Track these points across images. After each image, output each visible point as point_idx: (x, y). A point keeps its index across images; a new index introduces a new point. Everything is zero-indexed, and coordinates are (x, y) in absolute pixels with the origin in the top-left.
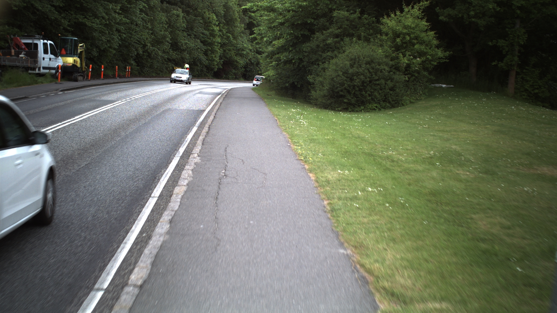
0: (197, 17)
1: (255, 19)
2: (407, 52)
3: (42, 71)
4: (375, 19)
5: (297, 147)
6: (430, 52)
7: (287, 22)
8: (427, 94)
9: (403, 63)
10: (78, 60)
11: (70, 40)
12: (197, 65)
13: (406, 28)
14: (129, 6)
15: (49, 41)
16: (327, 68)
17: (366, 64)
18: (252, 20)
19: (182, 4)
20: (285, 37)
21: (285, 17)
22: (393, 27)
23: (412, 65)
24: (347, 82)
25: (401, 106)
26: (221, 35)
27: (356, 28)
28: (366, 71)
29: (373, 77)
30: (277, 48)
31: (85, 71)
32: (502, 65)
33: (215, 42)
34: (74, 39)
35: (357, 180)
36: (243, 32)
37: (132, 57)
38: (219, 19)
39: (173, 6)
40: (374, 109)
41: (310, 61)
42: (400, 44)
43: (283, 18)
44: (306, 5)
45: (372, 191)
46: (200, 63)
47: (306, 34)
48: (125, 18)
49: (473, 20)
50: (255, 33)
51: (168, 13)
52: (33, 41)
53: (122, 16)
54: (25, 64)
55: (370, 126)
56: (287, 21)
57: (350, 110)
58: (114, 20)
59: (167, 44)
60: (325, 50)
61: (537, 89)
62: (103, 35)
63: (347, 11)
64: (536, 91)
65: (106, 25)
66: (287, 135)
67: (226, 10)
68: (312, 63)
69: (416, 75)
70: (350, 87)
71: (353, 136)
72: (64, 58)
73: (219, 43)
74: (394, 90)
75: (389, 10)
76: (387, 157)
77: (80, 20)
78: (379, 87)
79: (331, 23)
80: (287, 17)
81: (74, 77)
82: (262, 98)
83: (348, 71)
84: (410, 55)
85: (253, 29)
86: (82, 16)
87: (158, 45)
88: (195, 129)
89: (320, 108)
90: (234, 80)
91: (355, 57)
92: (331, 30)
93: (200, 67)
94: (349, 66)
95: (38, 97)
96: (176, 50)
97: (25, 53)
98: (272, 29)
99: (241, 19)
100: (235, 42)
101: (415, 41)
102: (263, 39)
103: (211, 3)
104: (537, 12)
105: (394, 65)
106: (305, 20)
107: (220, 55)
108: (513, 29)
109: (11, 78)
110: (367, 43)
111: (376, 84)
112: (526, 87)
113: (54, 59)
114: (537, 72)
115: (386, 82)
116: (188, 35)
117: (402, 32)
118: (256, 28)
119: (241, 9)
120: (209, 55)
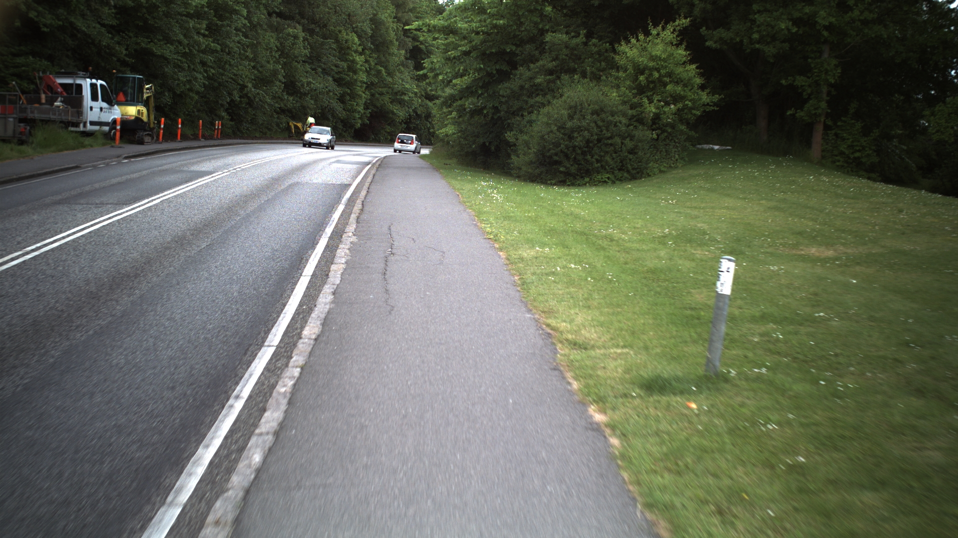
0: (326, 39)
1: (424, 43)
2: (655, 96)
3: (89, 127)
4: (610, 45)
5: (486, 226)
6: (691, 96)
7: (474, 50)
8: (687, 159)
9: (649, 113)
10: (144, 109)
11: (131, 79)
12: (328, 119)
13: (653, 60)
14: (220, 23)
15: (99, 81)
16: (535, 121)
17: (592, 114)
19: (303, 18)
20: (471, 74)
21: (471, 42)
22: (634, 59)
23: (662, 116)
24: (564, 141)
25: (645, 177)
26: (366, 69)
27: (580, 59)
28: (593, 125)
29: (603, 133)
30: (459, 91)
31: (154, 128)
32: (803, 115)
33: (356, 80)
34: (138, 78)
35: (559, 258)
36: (403, 65)
37: (222, 105)
38: (362, 42)
39: (288, 22)
40: (605, 182)
41: (510, 111)
42: (644, 84)
43: (468, 45)
44: (504, 24)
45: (575, 268)
46: (333, 116)
47: (505, 70)
48: (215, 43)
49: (757, 46)
50: (424, 68)
51: (280, 33)
52: (74, 81)
53: (210, 39)
54: (64, 118)
55: (592, 202)
56: (474, 48)
57: (569, 183)
58: (197, 45)
59: (278, 83)
60: (533, 93)
61: (859, 151)
62: (180, 71)
63: (567, 33)
64: (857, 154)
65: (184, 55)
66: (473, 212)
67: (375, 27)
68: (513, 114)
69: (670, 130)
70: (568, 149)
71: (564, 213)
72: (123, 108)
73: (364, 83)
74: (636, 153)
75: (628, 33)
76: (606, 236)
77: (143, 45)
78: (612, 148)
79: (542, 52)
80: (474, 43)
81: (138, 137)
82: (437, 169)
83: (566, 125)
84: (659, 101)
85: (422, 62)
86: (146, 40)
87: (264, 86)
88: (341, 208)
89: (525, 180)
90: (389, 144)
91: (577, 103)
92: (541, 63)
93: (333, 121)
94: (566, 117)
95: (95, 167)
96: (292, 94)
97: (62, 99)
98: (452, 61)
99: (400, 42)
100: (390, 80)
101: (667, 79)
102: (438, 77)
103: (349, 15)
104: (855, 33)
105: (635, 116)
106: (502, 47)
107: (366, 102)
108: (819, 60)
109: (45, 139)
110: (595, 83)
111: (608, 145)
112: (842, 149)
113: (107, 108)
114: (859, 125)
115: (623, 141)
116: (311, 68)
117: (647, 66)
118: (426, 60)
119: (400, 26)
120: (346, 102)
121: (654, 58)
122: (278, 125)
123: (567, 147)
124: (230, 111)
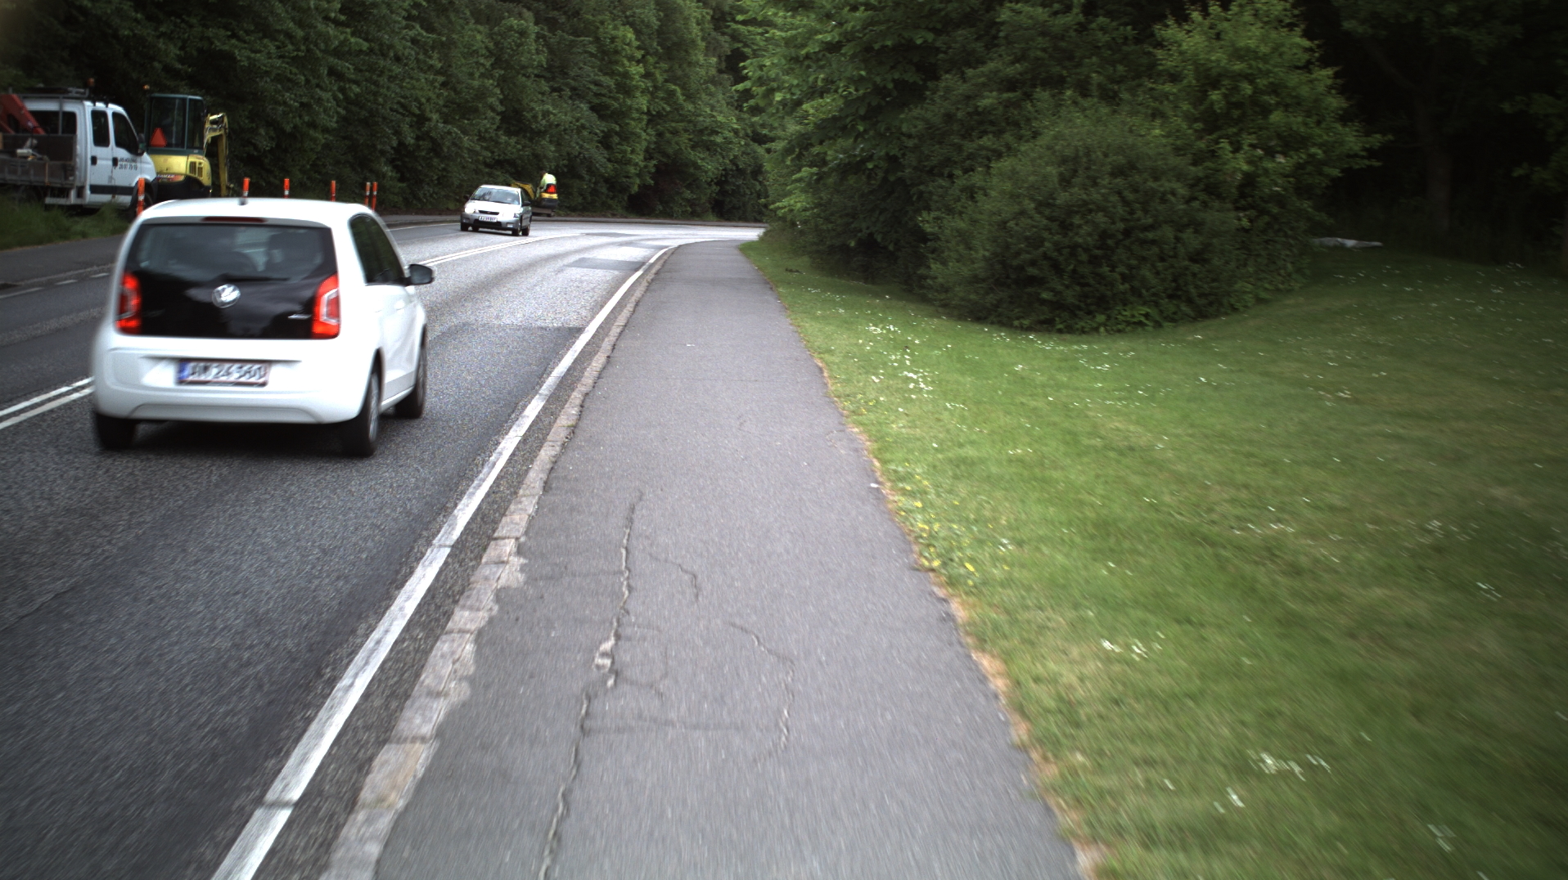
0: (579, 36)
1: (749, 42)
2: (1243, 136)
3: (89, 197)
4: (1134, 29)
5: (910, 503)
6: (1320, 136)
7: (849, 41)
8: (1308, 272)
9: (1234, 172)
10: (204, 162)
11: (177, 101)
12: (581, 178)
13: (1241, 58)
15: (110, 106)
16: (982, 188)
17: (1113, 175)
18: (740, 45)
20: (840, 91)
21: (841, 24)
22: (1197, 55)
23: (1262, 178)
24: (1051, 233)
25: (1226, 314)
26: (647, 88)
27: (1071, 58)
28: (1114, 198)
29: (1135, 216)
30: (814, 126)
32: (1545, 177)
33: (630, 108)
34: (190, 100)
35: (1194, 697)
36: (713, 81)
37: (383, 153)
38: (643, 42)
39: (510, 6)
40: (1140, 324)
41: (925, 166)
42: (1220, 108)
43: (837, 30)
45: (1282, 776)
46: (589, 171)
47: (911, 81)
48: (358, 36)
49: (1454, 30)
50: (746, 78)
51: (495, 26)
52: (61, 106)
53: (348, 30)
54: (33, 178)
56: (849, 37)
57: (1061, 326)
58: (323, 41)
59: (490, 114)
60: (973, 129)
62: (288, 90)
65: (297, 59)
66: (863, 437)
67: (666, 15)
68: (931, 172)
69: (1275, 210)
70: (1060, 251)
71: (1107, 444)
72: (161, 159)
73: (644, 113)
74: (1205, 261)
76: (1272, 552)
77: (218, 44)
78: (1155, 249)
79: (992, 43)
80: (849, 26)
83: (1054, 199)
84: (1253, 146)
85: (742, 64)
86: (222, 32)
87: (465, 118)
89: (961, 318)
90: (689, 220)
91: (1077, 150)
92: (990, 66)
93: (590, 181)
94: (1056, 180)
96: (516, 134)
97: (35, 142)
98: (801, 63)
99: (709, 43)
100: (690, 107)
101: (1271, 100)
102: (773, 95)
105: (1203, 180)
106: (906, 36)
107: (648, 147)
110: (1109, 107)
111: (1146, 242)
113: (127, 160)
115: (1180, 235)
116: (551, 88)
117: (1226, 70)
118: (749, 61)
119: (707, 13)
120: (614, 146)
121: (1242, 53)
123: (1058, 248)
124: (398, 163)
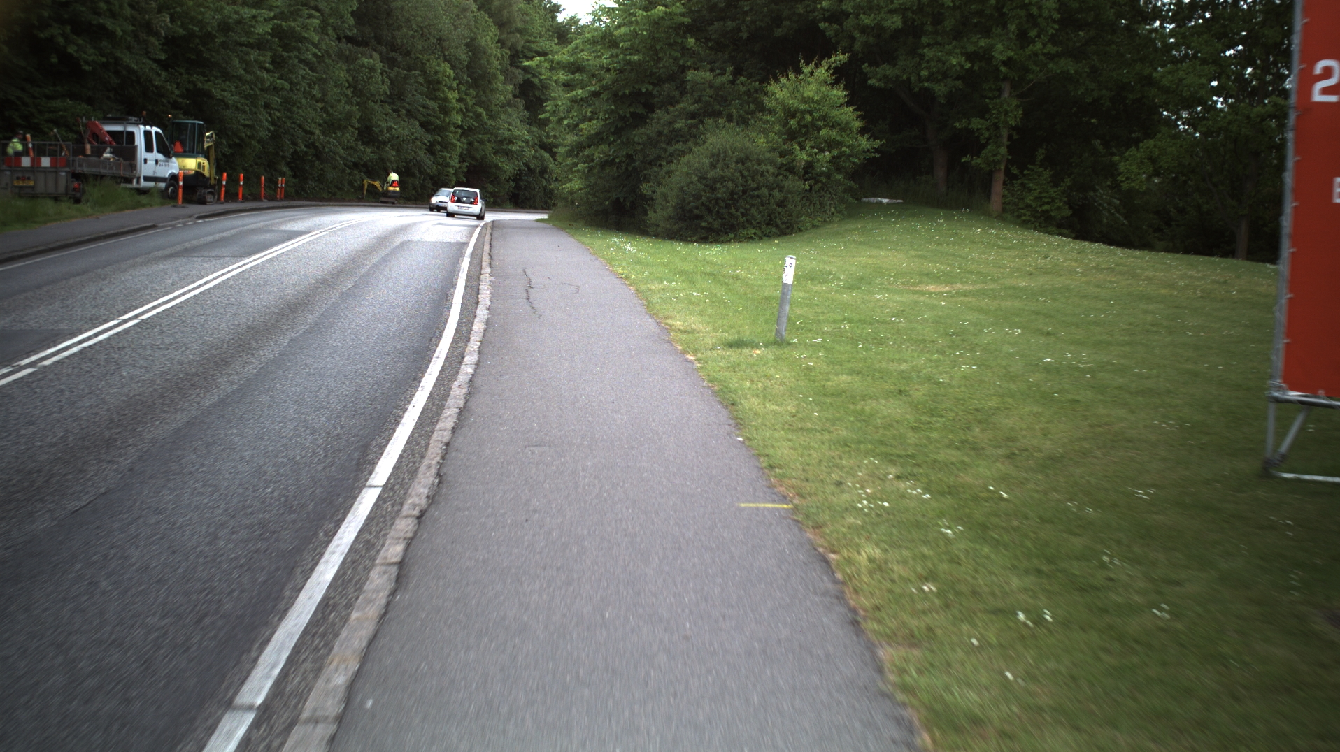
0: (411, 71)
2: (807, 142)
3: (143, 184)
4: (758, 84)
5: (618, 269)
6: (848, 142)
7: (605, 90)
8: (845, 213)
9: (799, 160)
10: (205, 162)
11: (190, 125)
12: (413, 175)
13: (805, 101)
14: (285, 54)
15: (153, 128)
16: (673, 171)
17: (737, 162)
18: (529, 76)
19: (379, 43)
20: (600, 118)
21: (601, 81)
22: (784, 100)
23: (815, 164)
24: (705, 193)
25: (796, 233)
26: (461, 109)
27: (726, 100)
28: (737, 174)
29: (748, 183)
30: (587, 138)
31: (216, 185)
32: (980, 162)
33: (448, 124)
34: (198, 124)
35: (684, 289)
36: (509, 104)
37: (283, 157)
38: (457, 75)
39: (361, 49)
40: (751, 238)
41: (647, 160)
42: (796, 128)
43: (598, 84)
44: (639, 60)
46: (421, 172)
47: (640, 112)
48: (282, 79)
49: (926, 84)
50: (544, 111)
51: (352, 64)
52: (125, 128)
53: (276, 75)
54: (115, 172)
56: (605, 88)
58: (260, 83)
59: (351, 129)
60: (672, 139)
61: (1048, 203)
63: (712, 70)
64: (1046, 207)
65: (247, 95)
67: (473, 54)
68: (650, 163)
69: (824, 180)
70: (710, 202)
72: (181, 160)
73: (459, 127)
74: (785, 206)
75: (779, 72)
76: (732, 276)
77: (200, 85)
78: (759, 200)
79: (683, 92)
80: (604, 83)
81: (200, 196)
82: (562, 228)
83: (707, 175)
84: (812, 147)
86: (202, 78)
87: (333, 133)
88: (467, 260)
89: (663, 238)
91: (719, 150)
92: (681, 105)
94: (708, 166)
96: (368, 144)
97: (112, 150)
98: (578, 103)
99: (506, 74)
100: (492, 123)
101: (821, 123)
102: (562, 121)
103: (440, 39)
104: (1038, 69)
105: (785, 165)
106: (637, 87)
107: (461, 153)
108: (998, 101)
109: (102, 196)
110: (742, 127)
111: (754, 196)
112: (1028, 201)
113: (163, 161)
114: (1047, 174)
115: (771, 192)
116: (393, 110)
117: (798, 109)
118: (547, 102)
119: (506, 53)
120: (436, 152)
121: (806, 99)
122: (350, 183)
123: (709, 199)
124: (293, 165)
